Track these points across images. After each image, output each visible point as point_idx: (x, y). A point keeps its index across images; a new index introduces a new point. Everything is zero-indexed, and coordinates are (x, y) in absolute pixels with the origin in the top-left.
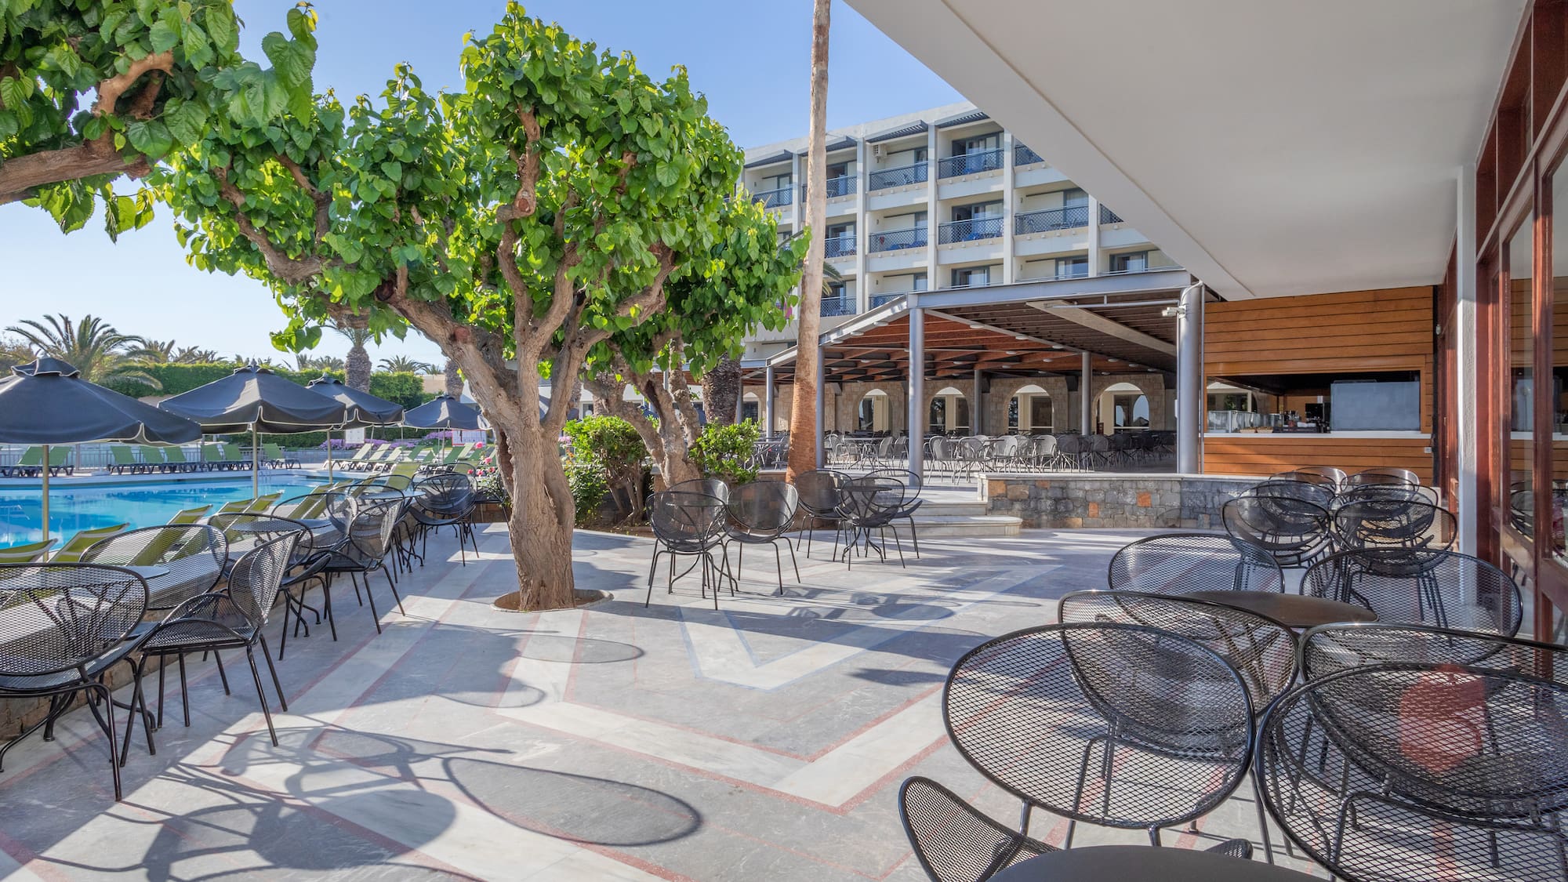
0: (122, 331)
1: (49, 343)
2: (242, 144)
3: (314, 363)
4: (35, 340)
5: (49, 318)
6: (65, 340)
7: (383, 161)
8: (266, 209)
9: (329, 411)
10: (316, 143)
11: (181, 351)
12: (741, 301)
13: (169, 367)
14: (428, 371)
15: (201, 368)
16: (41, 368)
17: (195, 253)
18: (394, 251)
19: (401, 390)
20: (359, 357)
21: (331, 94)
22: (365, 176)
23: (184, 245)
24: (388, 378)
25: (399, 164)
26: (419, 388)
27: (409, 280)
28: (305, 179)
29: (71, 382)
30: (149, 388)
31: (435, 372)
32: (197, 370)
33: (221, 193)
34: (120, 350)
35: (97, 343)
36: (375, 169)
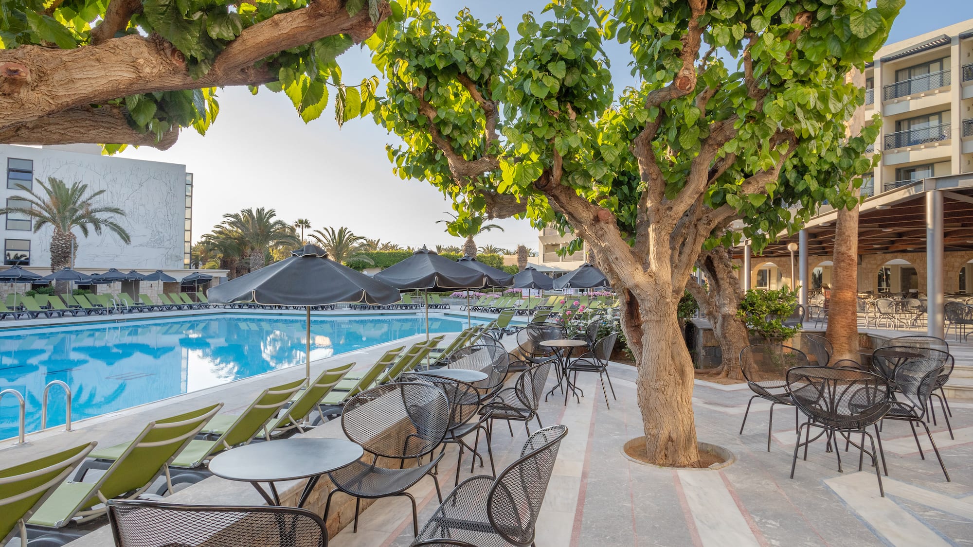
0: (356, 234)
1: (326, 242)
2: (435, 67)
3: (445, 250)
4: (319, 240)
5: (326, 229)
6: (332, 239)
7: (549, 62)
8: (452, 119)
9: (473, 279)
10: (489, 63)
11: (383, 245)
12: (814, 185)
13: (377, 253)
14: (504, 253)
15: (392, 253)
16: (307, 251)
17: (399, 167)
18: (558, 141)
19: (492, 264)
20: (470, 246)
21: (500, 21)
22: (536, 74)
23: (392, 161)
24: (485, 257)
25: (563, 63)
26: (501, 263)
27: (563, 169)
28: (479, 94)
29: (322, 260)
30: (368, 264)
31: (508, 253)
32: (390, 254)
33: (419, 111)
34: (356, 244)
35: (346, 241)
36: (543, 68)
